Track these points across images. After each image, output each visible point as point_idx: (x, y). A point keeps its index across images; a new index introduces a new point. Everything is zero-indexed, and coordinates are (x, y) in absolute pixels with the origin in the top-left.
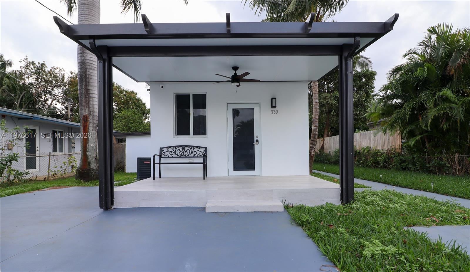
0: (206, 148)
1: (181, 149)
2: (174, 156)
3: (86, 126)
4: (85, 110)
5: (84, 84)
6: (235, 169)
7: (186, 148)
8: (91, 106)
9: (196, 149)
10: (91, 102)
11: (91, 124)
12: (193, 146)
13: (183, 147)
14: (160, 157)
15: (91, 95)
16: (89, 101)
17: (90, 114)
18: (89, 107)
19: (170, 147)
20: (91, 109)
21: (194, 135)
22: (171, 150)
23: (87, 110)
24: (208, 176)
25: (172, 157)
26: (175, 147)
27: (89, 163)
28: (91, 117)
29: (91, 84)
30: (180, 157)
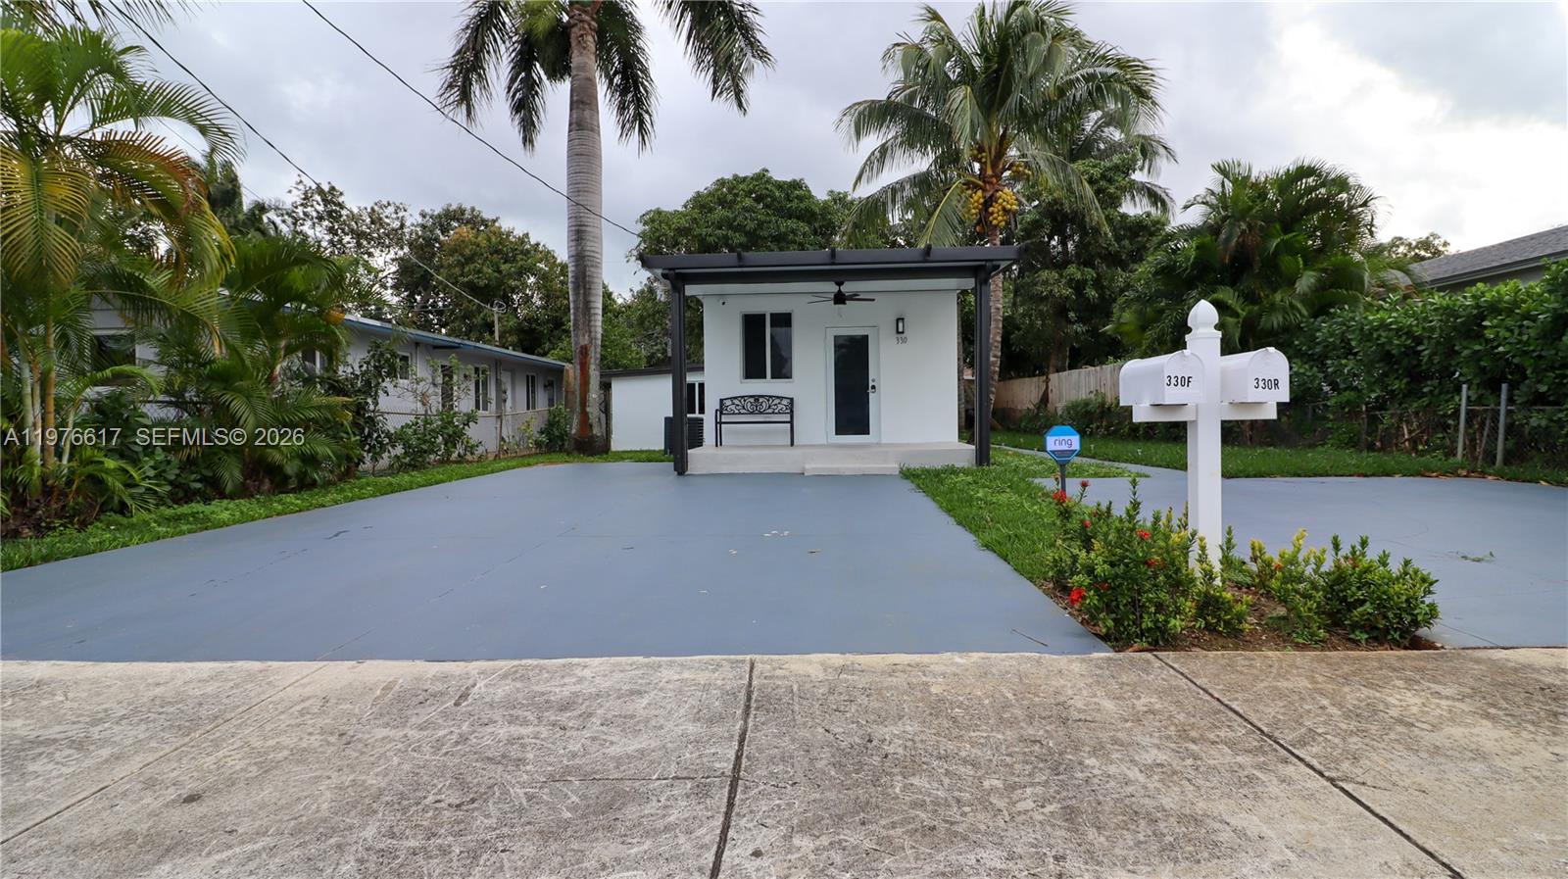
0: (792, 399)
1: (752, 400)
2: (742, 411)
3: (586, 363)
4: (584, 336)
5: (582, 292)
6: (838, 432)
7: (761, 400)
8: (593, 329)
9: (777, 401)
10: (592, 323)
11: (592, 361)
12: (771, 397)
13: (757, 398)
14: (721, 413)
15: (592, 311)
16: (590, 321)
17: (591, 342)
18: (590, 332)
19: (735, 398)
20: (593, 334)
21: (772, 378)
22: (736, 402)
23: (586, 337)
24: (795, 443)
25: (740, 413)
26: (742, 397)
27: (591, 426)
28: (593, 348)
29: (593, 292)
30: (752, 413)
